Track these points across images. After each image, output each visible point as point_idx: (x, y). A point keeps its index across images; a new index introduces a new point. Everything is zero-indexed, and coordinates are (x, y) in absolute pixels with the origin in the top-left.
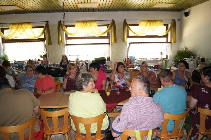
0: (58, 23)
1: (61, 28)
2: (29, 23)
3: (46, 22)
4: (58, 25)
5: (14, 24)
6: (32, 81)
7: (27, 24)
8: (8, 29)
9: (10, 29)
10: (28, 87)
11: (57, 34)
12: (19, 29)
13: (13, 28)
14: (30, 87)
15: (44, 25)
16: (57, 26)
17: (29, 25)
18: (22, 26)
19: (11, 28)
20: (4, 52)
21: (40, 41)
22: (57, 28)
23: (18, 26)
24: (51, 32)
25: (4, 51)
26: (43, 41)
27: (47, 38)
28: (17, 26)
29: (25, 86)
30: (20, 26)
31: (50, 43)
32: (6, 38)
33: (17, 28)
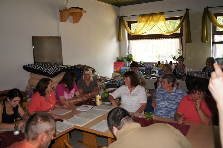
0: (203, 11)
1: (207, 18)
2: (162, 14)
3: (186, 11)
4: (203, 14)
5: (143, 16)
6: (172, 99)
7: (159, 15)
8: (136, 22)
9: (138, 22)
10: (166, 107)
11: (200, 27)
12: (149, 23)
13: (141, 21)
14: (169, 107)
15: (182, 14)
16: (202, 16)
17: (162, 16)
18: (152, 17)
20: (130, 51)
21: (175, 38)
22: (201, 19)
23: (149, 18)
24: (191, 25)
25: (129, 49)
26: (178, 37)
27: (184, 33)
28: (146, 18)
29: (162, 105)
30: (151, 17)
31: (189, 40)
32: (132, 34)
33: (147, 21)
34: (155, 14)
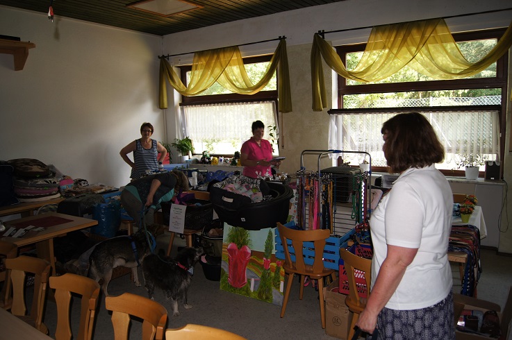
0: (312, 42)
2: (235, 48)
3: (278, 41)
4: (311, 47)
5: (201, 54)
7: (230, 51)
9: (193, 68)
17: (235, 54)
18: (218, 58)
19: (197, 66)
21: (263, 100)
23: (211, 59)
26: (270, 100)
31: (285, 105)
33: (207, 66)
34: (224, 50)
